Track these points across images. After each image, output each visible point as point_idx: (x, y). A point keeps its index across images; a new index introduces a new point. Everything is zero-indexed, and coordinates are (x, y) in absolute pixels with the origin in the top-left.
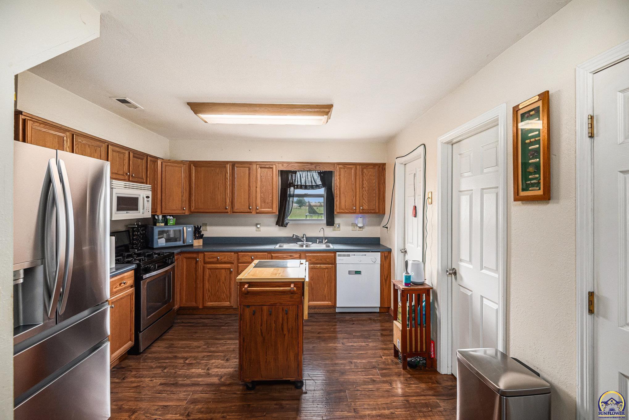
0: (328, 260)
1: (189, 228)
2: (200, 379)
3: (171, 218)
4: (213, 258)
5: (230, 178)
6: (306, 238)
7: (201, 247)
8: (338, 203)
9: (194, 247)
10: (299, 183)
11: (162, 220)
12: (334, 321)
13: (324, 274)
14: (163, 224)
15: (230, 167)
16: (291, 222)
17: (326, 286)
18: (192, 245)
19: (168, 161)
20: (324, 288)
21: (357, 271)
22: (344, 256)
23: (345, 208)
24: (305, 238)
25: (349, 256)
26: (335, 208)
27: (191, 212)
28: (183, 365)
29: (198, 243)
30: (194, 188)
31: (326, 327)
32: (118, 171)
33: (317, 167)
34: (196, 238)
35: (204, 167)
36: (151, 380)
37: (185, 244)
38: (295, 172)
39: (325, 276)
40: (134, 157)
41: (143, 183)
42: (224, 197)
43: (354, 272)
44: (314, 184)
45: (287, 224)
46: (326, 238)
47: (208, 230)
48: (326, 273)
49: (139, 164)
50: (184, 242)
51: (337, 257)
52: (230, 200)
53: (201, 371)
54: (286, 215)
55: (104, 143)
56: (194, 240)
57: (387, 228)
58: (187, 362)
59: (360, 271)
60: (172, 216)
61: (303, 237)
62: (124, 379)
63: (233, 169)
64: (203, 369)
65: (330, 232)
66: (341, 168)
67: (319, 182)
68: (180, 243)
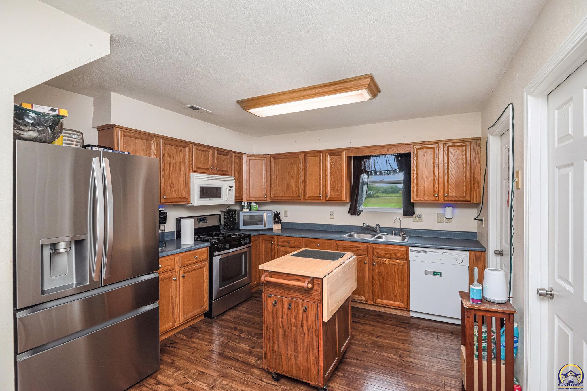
0: (399, 255)
1: (269, 214)
2: (242, 355)
3: (255, 204)
4: (285, 242)
5: (303, 168)
6: (380, 228)
7: (280, 232)
8: (415, 190)
9: (274, 231)
10: (373, 169)
11: (247, 206)
12: (403, 326)
13: (395, 271)
14: (248, 210)
15: (303, 157)
16: (365, 211)
17: (396, 284)
18: (272, 229)
19: (252, 156)
20: (395, 286)
21: (436, 272)
22: (419, 251)
23: (425, 195)
24: (378, 229)
25: (425, 252)
26: (412, 196)
27: (271, 199)
28: (237, 337)
29: (277, 228)
30: (273, 178)
31: (390, 332)
32: (203, 166)
33: (389, 150)
34: (275, 223)
35: (280, 159)
36: (207, 345)
37: (266, 228)
38: (368, 157)
39: (395, 273)
40: (218, 154)
41: (228, 175)
42: (297, 185)
43: (433, 273)
44: (390, 169)
45: (360, 213)
46: (403, 230)
47: (288, 216)
48: (396, 270)
49: (224, 159)
50: (265, 226)
51: (410, 253)
52: (303, 188)
53: (246, 348)
54: (359, 203)
55: (189, 144)
56: (274, 225)
57: (482, 220)
58: (242, 335)
59: (440, 273)
60: (256, 203)
61: (377, 227)
62: (190, 338)
63: (305, 159)
64: (249, 346)
65: (409, 223)
66: (419, 148)
67: (395, 167)
68: (262, 227)
